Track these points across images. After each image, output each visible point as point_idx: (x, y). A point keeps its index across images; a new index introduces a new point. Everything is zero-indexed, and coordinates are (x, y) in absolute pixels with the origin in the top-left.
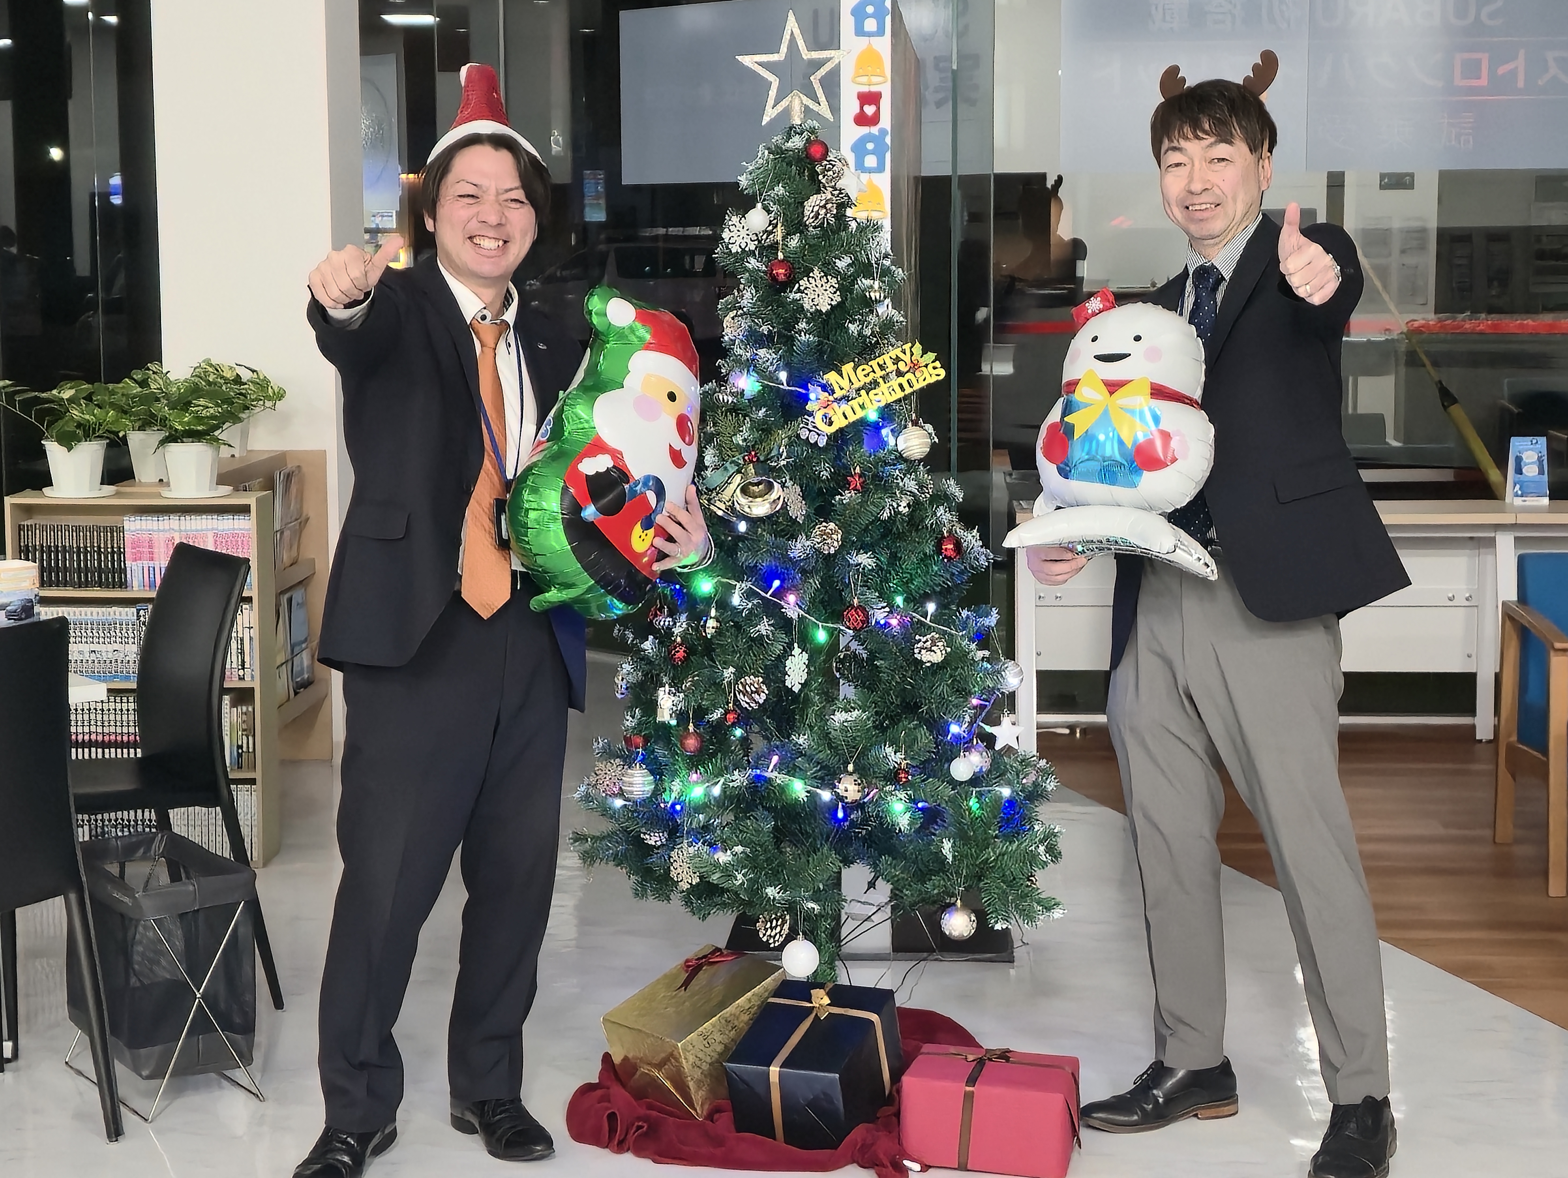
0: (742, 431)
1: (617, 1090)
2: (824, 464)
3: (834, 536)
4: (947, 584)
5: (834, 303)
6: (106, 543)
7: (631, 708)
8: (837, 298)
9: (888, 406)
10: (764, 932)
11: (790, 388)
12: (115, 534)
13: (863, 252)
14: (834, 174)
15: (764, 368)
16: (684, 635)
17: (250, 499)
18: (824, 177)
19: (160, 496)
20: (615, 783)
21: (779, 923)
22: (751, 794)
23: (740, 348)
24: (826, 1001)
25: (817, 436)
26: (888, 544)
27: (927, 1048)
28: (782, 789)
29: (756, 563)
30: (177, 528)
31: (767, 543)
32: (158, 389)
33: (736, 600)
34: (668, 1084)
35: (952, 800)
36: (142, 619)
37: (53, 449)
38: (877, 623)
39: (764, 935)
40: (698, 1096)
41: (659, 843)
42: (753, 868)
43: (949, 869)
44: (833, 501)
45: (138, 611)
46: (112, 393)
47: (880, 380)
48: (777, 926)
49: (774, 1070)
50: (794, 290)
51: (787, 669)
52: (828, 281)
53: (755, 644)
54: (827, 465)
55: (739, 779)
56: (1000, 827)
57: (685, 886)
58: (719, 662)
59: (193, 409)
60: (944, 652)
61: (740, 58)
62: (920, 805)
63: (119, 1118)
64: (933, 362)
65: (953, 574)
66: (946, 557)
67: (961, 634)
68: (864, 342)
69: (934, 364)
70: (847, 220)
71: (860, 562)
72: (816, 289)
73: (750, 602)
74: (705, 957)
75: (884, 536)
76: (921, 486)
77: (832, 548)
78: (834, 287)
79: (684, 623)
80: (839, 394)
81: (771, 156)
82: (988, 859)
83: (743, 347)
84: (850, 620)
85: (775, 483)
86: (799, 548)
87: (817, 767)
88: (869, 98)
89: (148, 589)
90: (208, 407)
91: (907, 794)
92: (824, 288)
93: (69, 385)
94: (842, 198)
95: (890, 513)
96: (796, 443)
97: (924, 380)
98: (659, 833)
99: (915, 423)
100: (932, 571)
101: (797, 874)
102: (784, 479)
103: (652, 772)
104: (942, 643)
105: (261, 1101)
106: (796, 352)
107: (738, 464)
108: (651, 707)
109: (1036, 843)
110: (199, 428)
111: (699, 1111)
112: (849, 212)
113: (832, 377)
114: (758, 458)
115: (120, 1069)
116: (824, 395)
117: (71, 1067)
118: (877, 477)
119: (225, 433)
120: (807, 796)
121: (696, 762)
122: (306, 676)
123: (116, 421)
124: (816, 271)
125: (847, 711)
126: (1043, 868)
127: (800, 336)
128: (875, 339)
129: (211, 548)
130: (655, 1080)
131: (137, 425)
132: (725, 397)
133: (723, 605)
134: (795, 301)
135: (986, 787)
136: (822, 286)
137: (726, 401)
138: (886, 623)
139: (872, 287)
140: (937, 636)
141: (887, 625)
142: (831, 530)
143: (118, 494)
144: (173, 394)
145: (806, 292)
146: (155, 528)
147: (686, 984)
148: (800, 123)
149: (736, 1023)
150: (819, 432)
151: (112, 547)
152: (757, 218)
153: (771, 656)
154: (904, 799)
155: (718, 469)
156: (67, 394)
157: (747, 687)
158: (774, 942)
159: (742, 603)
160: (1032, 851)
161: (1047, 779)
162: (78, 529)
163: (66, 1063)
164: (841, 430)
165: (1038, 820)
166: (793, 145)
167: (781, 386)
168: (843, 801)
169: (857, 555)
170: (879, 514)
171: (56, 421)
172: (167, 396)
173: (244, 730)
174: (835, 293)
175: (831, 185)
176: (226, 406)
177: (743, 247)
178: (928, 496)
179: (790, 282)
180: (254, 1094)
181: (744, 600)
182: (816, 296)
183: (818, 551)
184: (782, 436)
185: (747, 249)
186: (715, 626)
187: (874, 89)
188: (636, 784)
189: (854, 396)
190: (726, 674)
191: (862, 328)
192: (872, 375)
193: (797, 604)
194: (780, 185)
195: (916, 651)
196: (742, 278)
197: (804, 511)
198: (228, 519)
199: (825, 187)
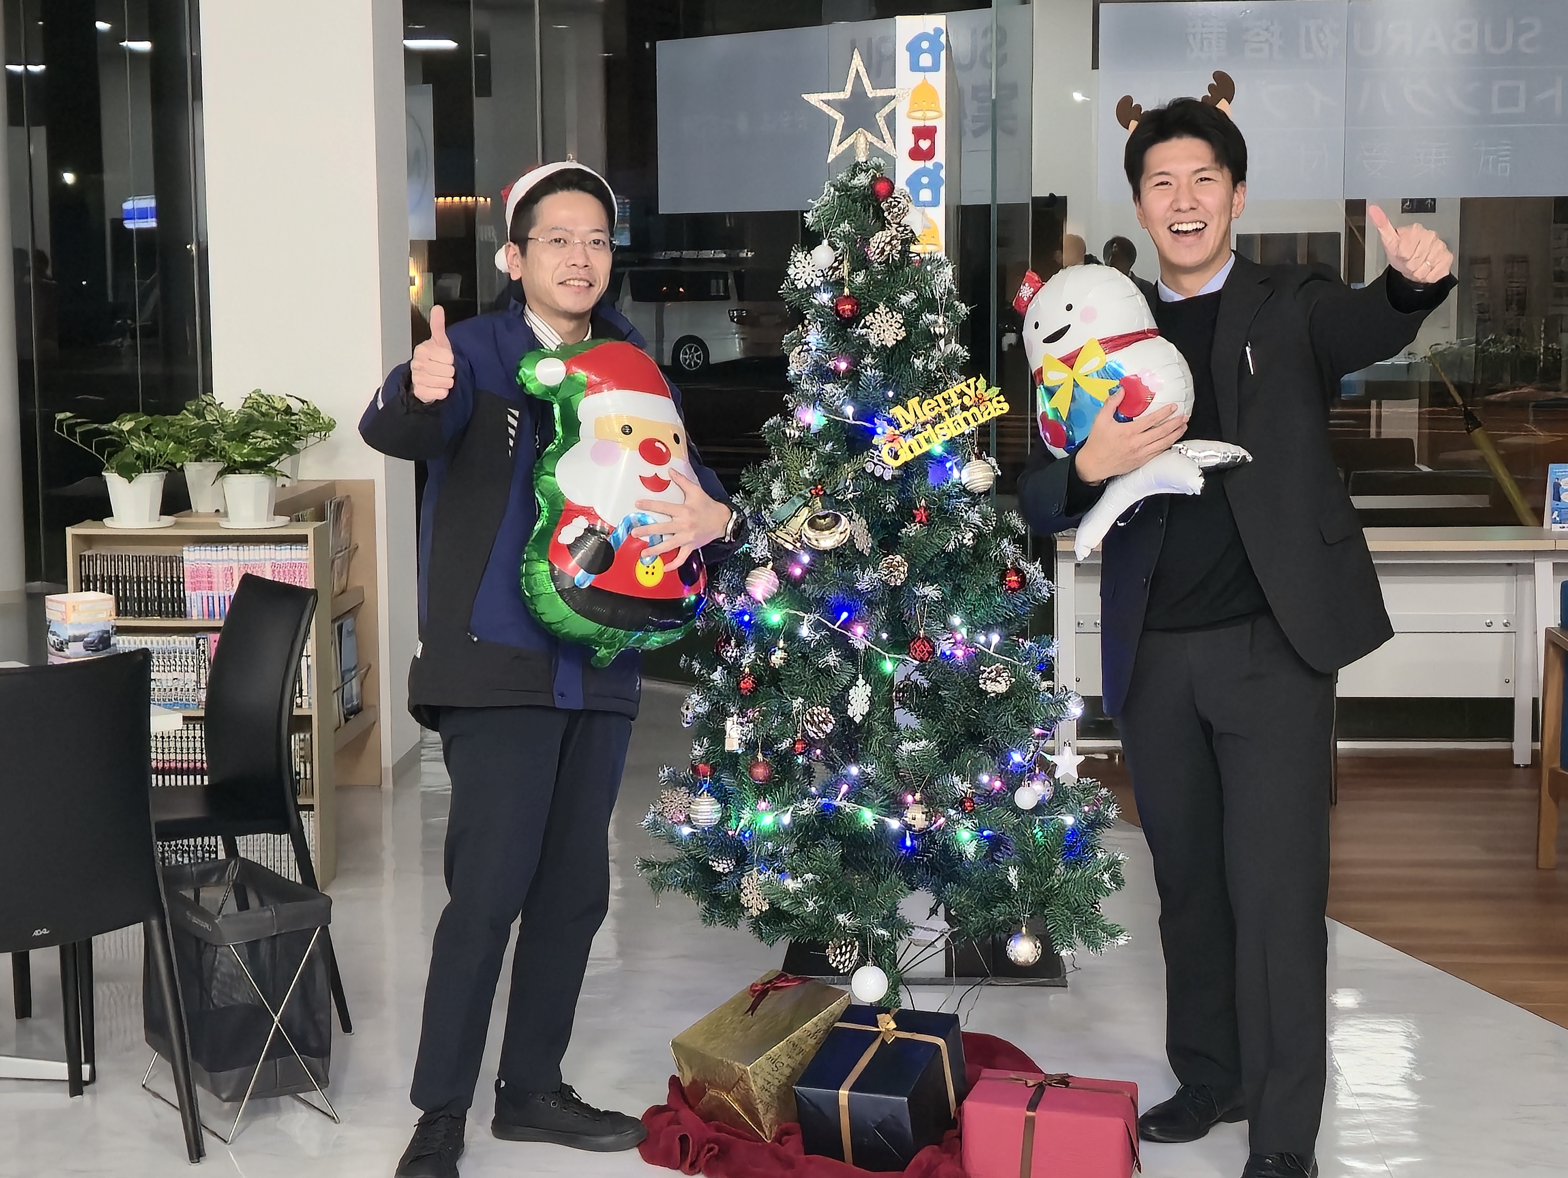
0: (809, 465)
1: (685, 1113)
2: (889, 498)
3: (901, 569)
4: (1010, 615)
5: (899, 338)
6: (166, 573)
7: (699, 737)
8: (903, 334)
9: (952, 439)
10: (834, 958)
11: (857, 422)
12: (174, 564)
13: (927, 288)
14: (899, 211)
15: (831, 403)
16: (752, 667)
17: (308, 529)
18: (889, 214)
19: (217, 526)
20: (681, 811)
21: (849, 949)
22: (821, 822)
23: (806, 383)
24: (892, 1025)
25: (882, 470)
26: (951, 575)
27: (986, 1072)
28: (853, 818)
29: (823, 595)
30: (235, 558)
31: (834, 575)
32: (214, 420)
33: (804, 631)
34: (736, 1107)
35: (1016, 828)
36: (201, 648)
37: (114, 481)
38: (943, 654)
39: (834, 961)
40: (767, 1118)
41: (727, 870)
42: (823, 895)
43: (1014, 896)
44: (899, 534)
45: (198, 640)
46: (172, 425)
47: (946, 415)
48: (846, 952)
49: (844, 1093)
50: (861, 325)
51: (850, 698)
52: (893, 316)
53: (822, 675)
54: (893, 498)
55: (808, 807)
56: (1063, 855)
57: (755, 913)
58: (787, 692)
59: (252, 441)
60: (1008, 683)
61: (805, 96)
62: (985, 833)
63: (200, 1139)
64: (997, 396)
65: (1016, 605)
66: (1010, 588)
67: (1024, 664)
68: (929, 377)
69: (998, 398)
70: (910, 255)
71: (926, 594)
72: (881, 325)
73: (818, 633)
74: (770, 982)
75: (948, 568)
76: (985, 518)
77: (899, 580)
78: (899, 322)
79: (753, 654)
80: (905, 428)
81: (837, 193)
82: (1052, 887)
83: (809, 382)
84: (916, 651)
85: (841, 516)
86: (866, 580)
87: (883, 795)
88: (924, 133)
89: (207, 617)
90: (266, 439)
91: (973, 822)
92: (890, 323)
93: (128, 417)
94: (907, 234)
95: (956, 546)
96: (862, 477)
97: (989, 414)
98: (727, 861)
99: (979, 457)
100: (996, 603)
101: (865, 901)
102: (850, 512)
103: (719, 800)
104: (1006, 674)
105: (336, 1122)
106: (861, 387)
107: (805, 498)
108: (719, 736)
109: (1100, 871)
110: (257, 460)
111: (767, 1134)
112: (913, 248)
113: (897, 411)
114: (825, 492)
115: (201, 1092)
116: (890, 430)
117: (149, 1090)
118: (940, 509)
119: (284, 464)
120: (875, 824)
121: (763, 790)
122: (355, 703)
123: (176, 453)
124: (881, 306)
125: (914, 741)
126: (1108, 895)
127: (866, 371)
128: (940, 374)
129: (269, 577)
130: (724, 1103)
131: (194, 456)
132: (792, 432)
133: (791, 636)
134: (861, 336)
135: (1047, 815)
136: (887, 321)
137: (792, 436)
138: (952, 654)
139: (936, 322)
140: (1002, 667)
141: (952, 655)
142: (898, 562)
143: (176, 525)
144: (229, 425)
145: (871, 327)
146: (214, 558)
147: (753, 1008)
148: (864, 161)
149: (803, 1047)
150: (884, 466)
151: (172, 577)
152: (823, 255)
153: (838, 686)
154: (971, 827)
155: (785, 502)
156: (127, 426)
157: (815, 718)
158: (844, 968)
159: (810, 635)
160: (1097, 878)
161: (1108, 808)
162: (138, 559)
163: (144, 1086)
164: (906, 464)
165: (1100, 848)
166: (859, 182)
167: (847, 421)
168: (910, 830)
169: (923, 587)
170: (944, 546)
171: (116, 452)
172: (223, 427)
173: (301, 757)
174: (900, 328)
175: (895, 221)
176: (282, 438)
177: (809, 283)
178: (992, 528)
179: (855, 319)
180: (329, 1116)
181: (812, 632)
182: (882, 332)
183: (885, 583)
184: (848, 470)
185: (813, 285)
186: (783, 656)
187: (929, 123)
188: (701, 812)
189: (920, 430)
190: (795, 705)
191: (927, 363)
192: (937, 409)
193: (864, 635)
194: (846, 221)
195: (981, 681)
196: (808, 313)
197: (870, 544)
198: (286, 549)
199: (889, 224)
